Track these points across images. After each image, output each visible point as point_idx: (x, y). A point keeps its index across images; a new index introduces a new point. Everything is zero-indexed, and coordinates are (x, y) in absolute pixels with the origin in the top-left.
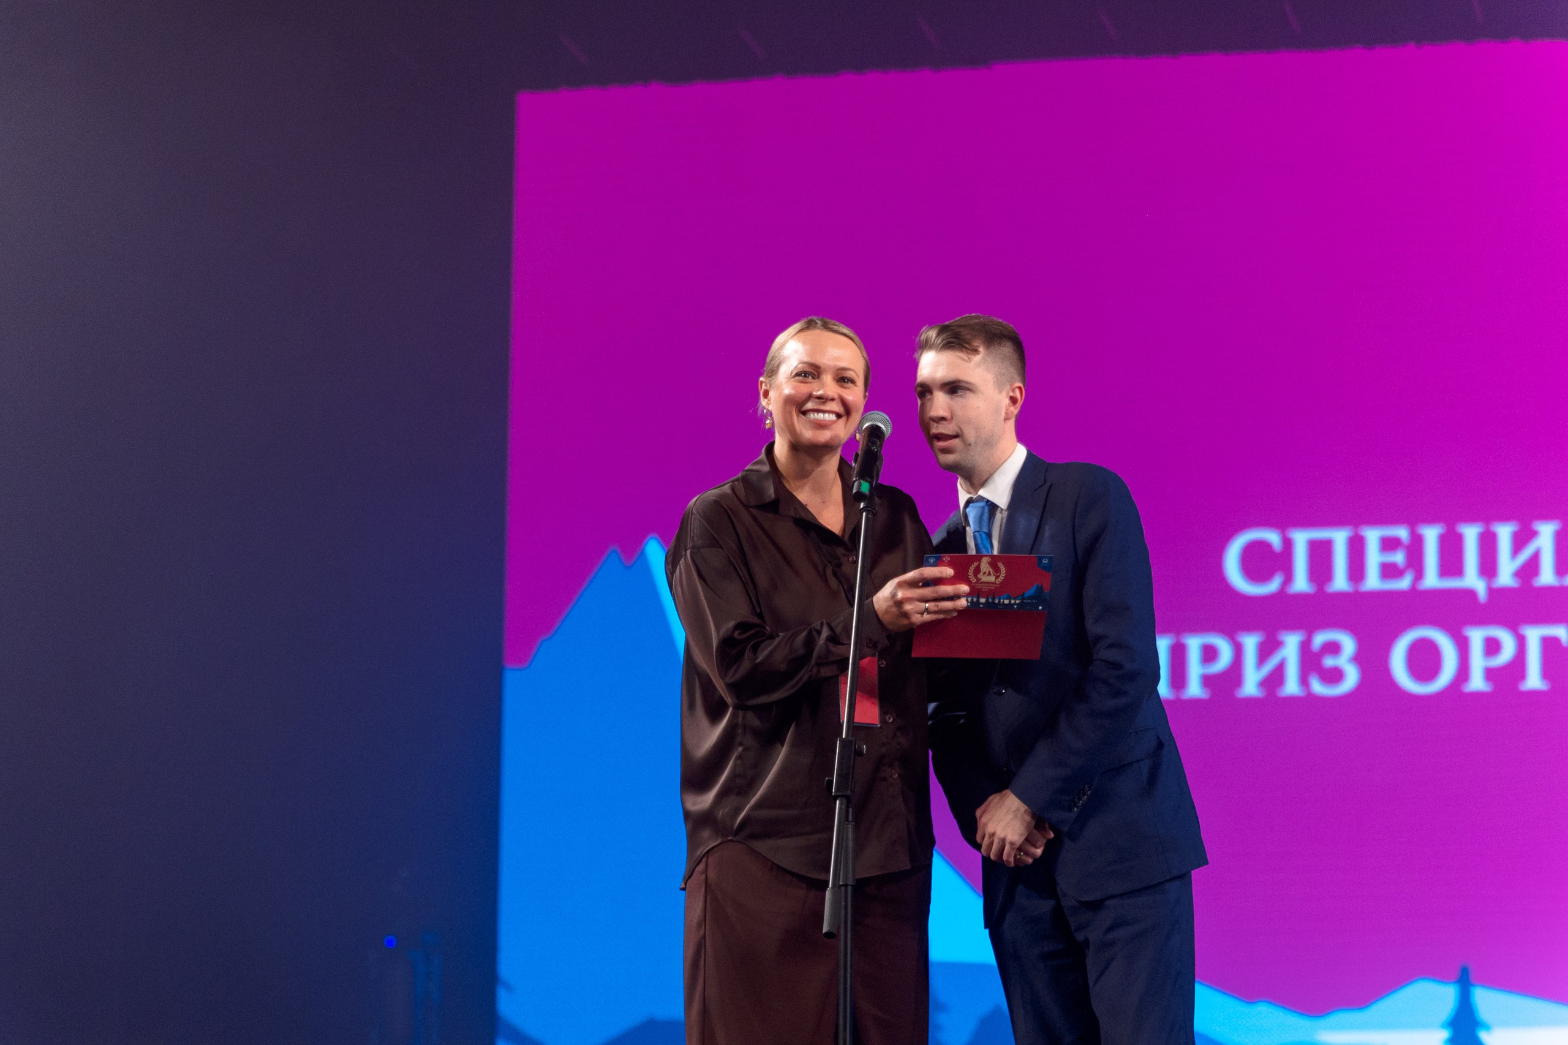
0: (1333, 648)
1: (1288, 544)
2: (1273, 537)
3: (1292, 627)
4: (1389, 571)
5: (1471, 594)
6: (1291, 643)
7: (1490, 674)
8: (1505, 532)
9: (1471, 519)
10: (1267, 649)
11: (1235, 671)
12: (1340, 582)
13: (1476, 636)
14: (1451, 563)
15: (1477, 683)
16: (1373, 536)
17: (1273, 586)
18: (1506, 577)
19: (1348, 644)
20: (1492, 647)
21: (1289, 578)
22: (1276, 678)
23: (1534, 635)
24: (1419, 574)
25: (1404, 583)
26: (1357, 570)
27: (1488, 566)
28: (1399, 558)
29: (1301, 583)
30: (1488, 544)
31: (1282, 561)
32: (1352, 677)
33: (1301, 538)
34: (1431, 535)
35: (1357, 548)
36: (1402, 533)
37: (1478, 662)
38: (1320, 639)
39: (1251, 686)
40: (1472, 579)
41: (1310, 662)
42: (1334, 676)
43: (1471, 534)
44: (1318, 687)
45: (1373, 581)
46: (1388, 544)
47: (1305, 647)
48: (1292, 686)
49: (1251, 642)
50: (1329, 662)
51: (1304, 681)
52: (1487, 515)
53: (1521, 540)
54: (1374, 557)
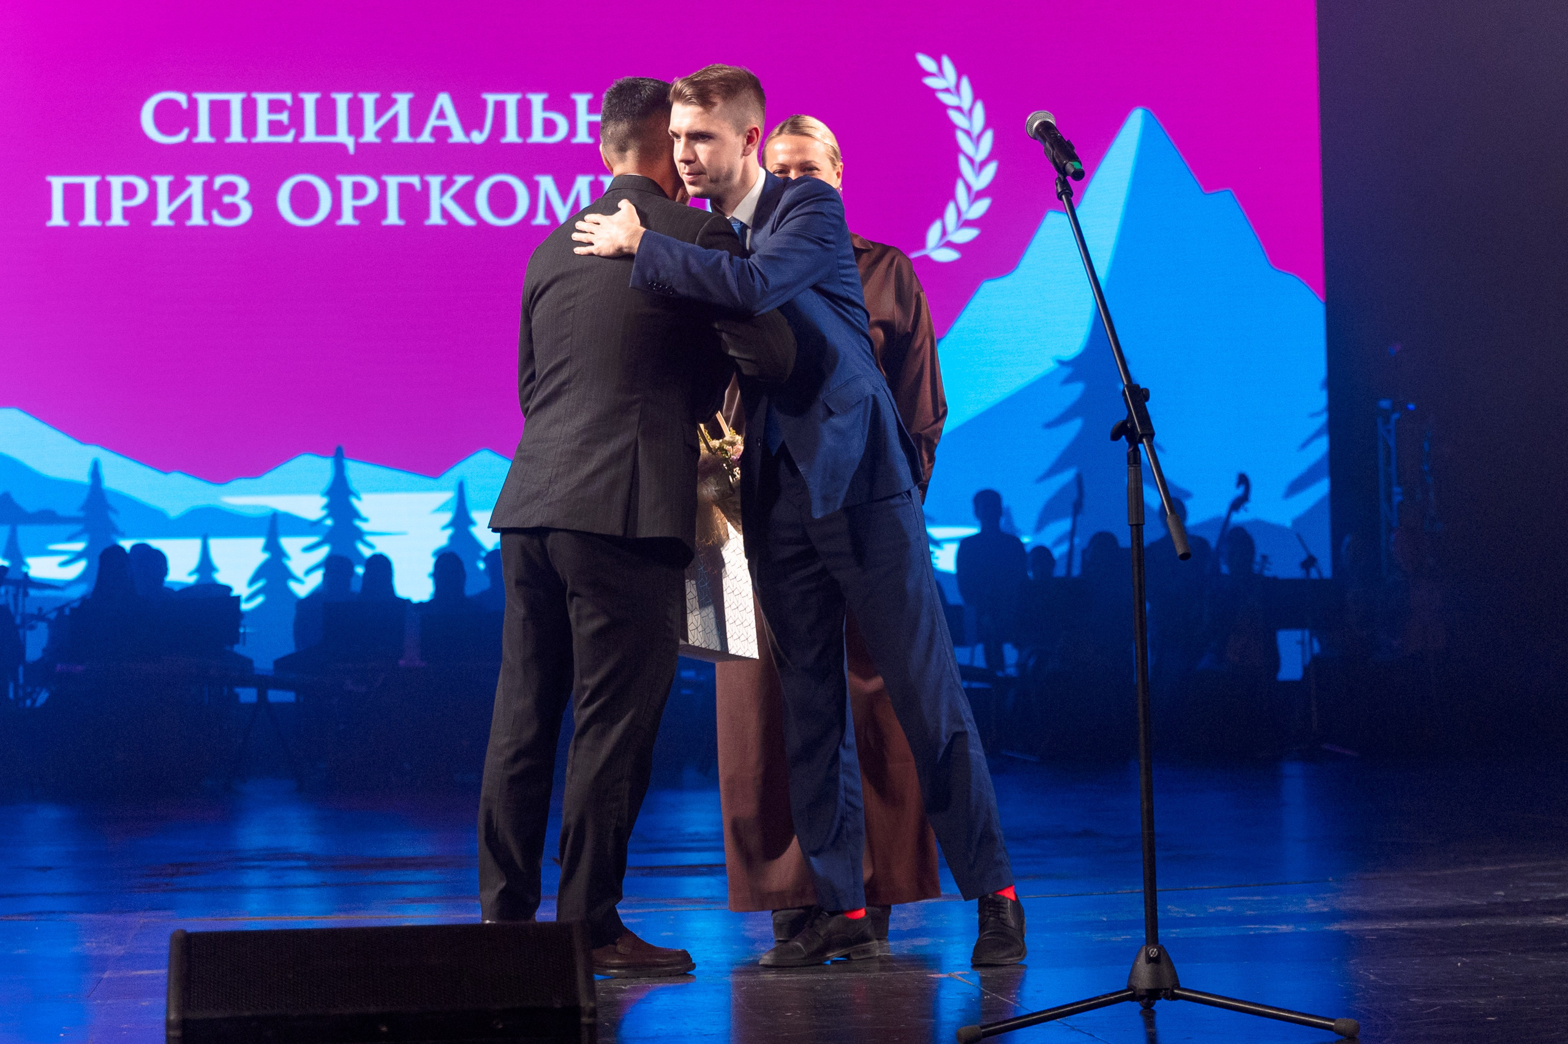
0: (231, 189)
1: (193, 103)
2: (181, 98)
3: (197, 172)
4: (275, 128)
5: (342, 147)
6: (197, 183)
7: (357, 212)
8: (369, 100)
9: (342, 90)
10: (175, 190)
11: (151, 205)
12: (236, 135)
13: (347, 182)
14: (326, 124)
15: (348, 218)
16: (262, 99)
17: (182, 137)
18: (370, 135)
19: (243, 186)
20: (359, 191)
21: (194, 132)
22: (184, 211)
23: (393, 182)
24: (300, 132)
25: (289, 138)
26: (249, 126)
27: (356, 127)
28: (284, 117)
29: (204, 135)
30: (356, 110)
31: (189, 118)
32: (246, 211)
33: (204, 99)
34: (310, 100)
35: (249, 109)
36: (287, 97)
37: (348, 203)
38: (219, 181)
39: (163, 218)
40: (343, 136)
41: (212, 199)
42: (232, 211)
43: (342, 100)
44: (218, 219)
45: (263, 135)
46: (275, 107)
47: (207, 187)
48: (197, 219)
49: (163, 182)
50: (227, 199)
51: (207, 215)
52: (356, 86)
53: (382, 106)
54: (263, 116)
